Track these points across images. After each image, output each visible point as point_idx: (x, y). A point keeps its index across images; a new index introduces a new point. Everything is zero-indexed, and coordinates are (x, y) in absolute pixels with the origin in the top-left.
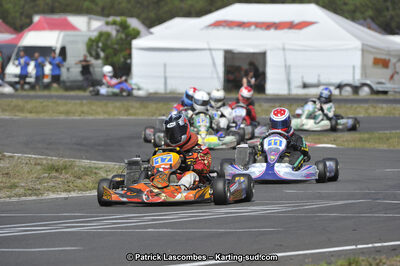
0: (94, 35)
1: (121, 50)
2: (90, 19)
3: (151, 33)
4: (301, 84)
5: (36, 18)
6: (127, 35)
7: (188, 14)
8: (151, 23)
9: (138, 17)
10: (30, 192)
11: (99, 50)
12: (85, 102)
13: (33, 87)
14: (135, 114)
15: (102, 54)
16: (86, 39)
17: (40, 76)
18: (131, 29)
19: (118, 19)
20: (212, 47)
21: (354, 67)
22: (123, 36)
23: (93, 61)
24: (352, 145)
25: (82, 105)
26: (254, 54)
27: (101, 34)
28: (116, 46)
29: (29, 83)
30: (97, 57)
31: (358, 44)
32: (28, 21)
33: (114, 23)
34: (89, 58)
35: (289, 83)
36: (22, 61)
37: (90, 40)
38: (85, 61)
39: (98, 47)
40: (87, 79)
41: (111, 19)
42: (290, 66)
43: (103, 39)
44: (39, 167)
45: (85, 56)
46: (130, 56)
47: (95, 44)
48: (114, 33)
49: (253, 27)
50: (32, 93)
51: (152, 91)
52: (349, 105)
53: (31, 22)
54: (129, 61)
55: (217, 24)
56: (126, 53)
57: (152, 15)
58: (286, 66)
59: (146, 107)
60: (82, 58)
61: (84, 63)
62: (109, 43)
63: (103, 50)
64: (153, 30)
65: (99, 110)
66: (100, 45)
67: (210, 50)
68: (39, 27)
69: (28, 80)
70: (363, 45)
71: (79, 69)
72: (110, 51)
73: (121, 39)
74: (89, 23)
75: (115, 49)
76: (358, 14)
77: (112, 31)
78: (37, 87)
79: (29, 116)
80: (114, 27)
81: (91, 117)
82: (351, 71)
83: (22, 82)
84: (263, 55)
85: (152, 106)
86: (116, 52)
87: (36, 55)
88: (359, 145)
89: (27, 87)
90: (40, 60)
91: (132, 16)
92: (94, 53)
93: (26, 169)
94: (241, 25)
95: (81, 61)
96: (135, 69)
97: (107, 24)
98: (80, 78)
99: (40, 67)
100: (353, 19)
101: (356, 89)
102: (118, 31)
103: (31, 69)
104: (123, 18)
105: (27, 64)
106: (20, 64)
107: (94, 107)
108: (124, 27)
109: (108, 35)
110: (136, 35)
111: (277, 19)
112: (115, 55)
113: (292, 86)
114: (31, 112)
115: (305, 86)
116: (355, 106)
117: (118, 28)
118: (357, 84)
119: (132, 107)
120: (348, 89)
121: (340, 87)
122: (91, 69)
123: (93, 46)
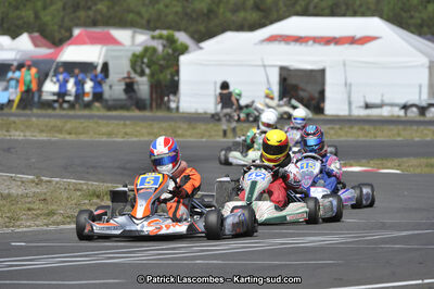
0: (139, 50)
1: (168, 67)
2: (135, 32)
3: (201, 48)
4: (362, 104)
5: (76, 32)
6: (175, 50)
7: (240, 28)
8: (200, 37)
9: (186, 30)
10: (69, 220)
11: (144, 66)
12: (128, 122)
13: (72, 105)
14: (183, 136)
15: (147, 71)
16: (130, 54)
17: (80, 94)
18: (179, 43)
19: (165, 33)
20: (266, 63)
21: (420, 86)
22: (170, 51)
23: (138, 78)
24: (418, 171)
25: (125, 125)
26: (312, 71)
27: (146, 50)
28: (162, 62)
29: (68, 102)
30: (142, 74)
31: (425, 61)
32: (67, 34)
33: (161, 37)
34: (133, 75)
35: (350, 103)
36: (61, 77)
37: (134, 55)
38: (129, 77)
39: (143, 63)
40: (130, 98)
41: (157, 33)
42: (350, 85)
43: (148, 54)
44: (79, 193)
45: (129, 73)
46: (177, 72)
47: (139, 60)
48: (160, 48)
49: (311, 42)
50: (71, 113)
51: (201, 111)
52: (415, 127)
53: (71, 35)
54: (176, 78)
55: (272, 39)
56: (173, 70)
57: (202, 28)
58: (346, 84)
59: (194, 128)
60: (125, 75)
61: (128, 80)
62: (154, 59)
63: (149, 67)
64: (202, 45)
65: (144, 131)
66: (146, 60)
67: (264, 66)
68: (80, 41)
69: (67, 98)
70: (431, 62)
71: (122, 87)
72: (156, 67)
73: (168, 54)
74: (133, 37)
75: (161, 66)
76: (425, 29)
77: (158, 46)
78: (77, 106)
79: (68, 137)
80: (161, 41)
81: (135, 139)
82: (418, 90)
83: (61, 100)
84: (323, 72)
85: (201, 128)
86: (162, 69)
87: (77, 71)
88: (426, 170)
89: (65, 105)
90: (81, 76)
91: (179, 30)
92: (138, 70)
93: (65, 195)
94: (299, 40)
95: (124, 78)
96: (183, 87)
97: (153, 38)
98: (123, 96)
99: (80, 84)
100: (420, 34)
101: (423, 110)
102: (164, 46)
103: (71, 86)
104: (171, 32)
105: (66, 81)
106: (58, 80)
107: (138, 129)
108: (171, 41)
109: (154, 50)
110: (184, 50)
111: (337, 34)
112: (161, 72)
113: (353, 107)
114: (70, 134)
115: (367, 106)
116: (422, 128)
117: (165, 42)
118: (424, 104)
119: (180, 128)
120: (414, 109)
121: (405, 107)
122: (136, 87)
123: (137, 62)
